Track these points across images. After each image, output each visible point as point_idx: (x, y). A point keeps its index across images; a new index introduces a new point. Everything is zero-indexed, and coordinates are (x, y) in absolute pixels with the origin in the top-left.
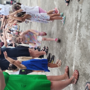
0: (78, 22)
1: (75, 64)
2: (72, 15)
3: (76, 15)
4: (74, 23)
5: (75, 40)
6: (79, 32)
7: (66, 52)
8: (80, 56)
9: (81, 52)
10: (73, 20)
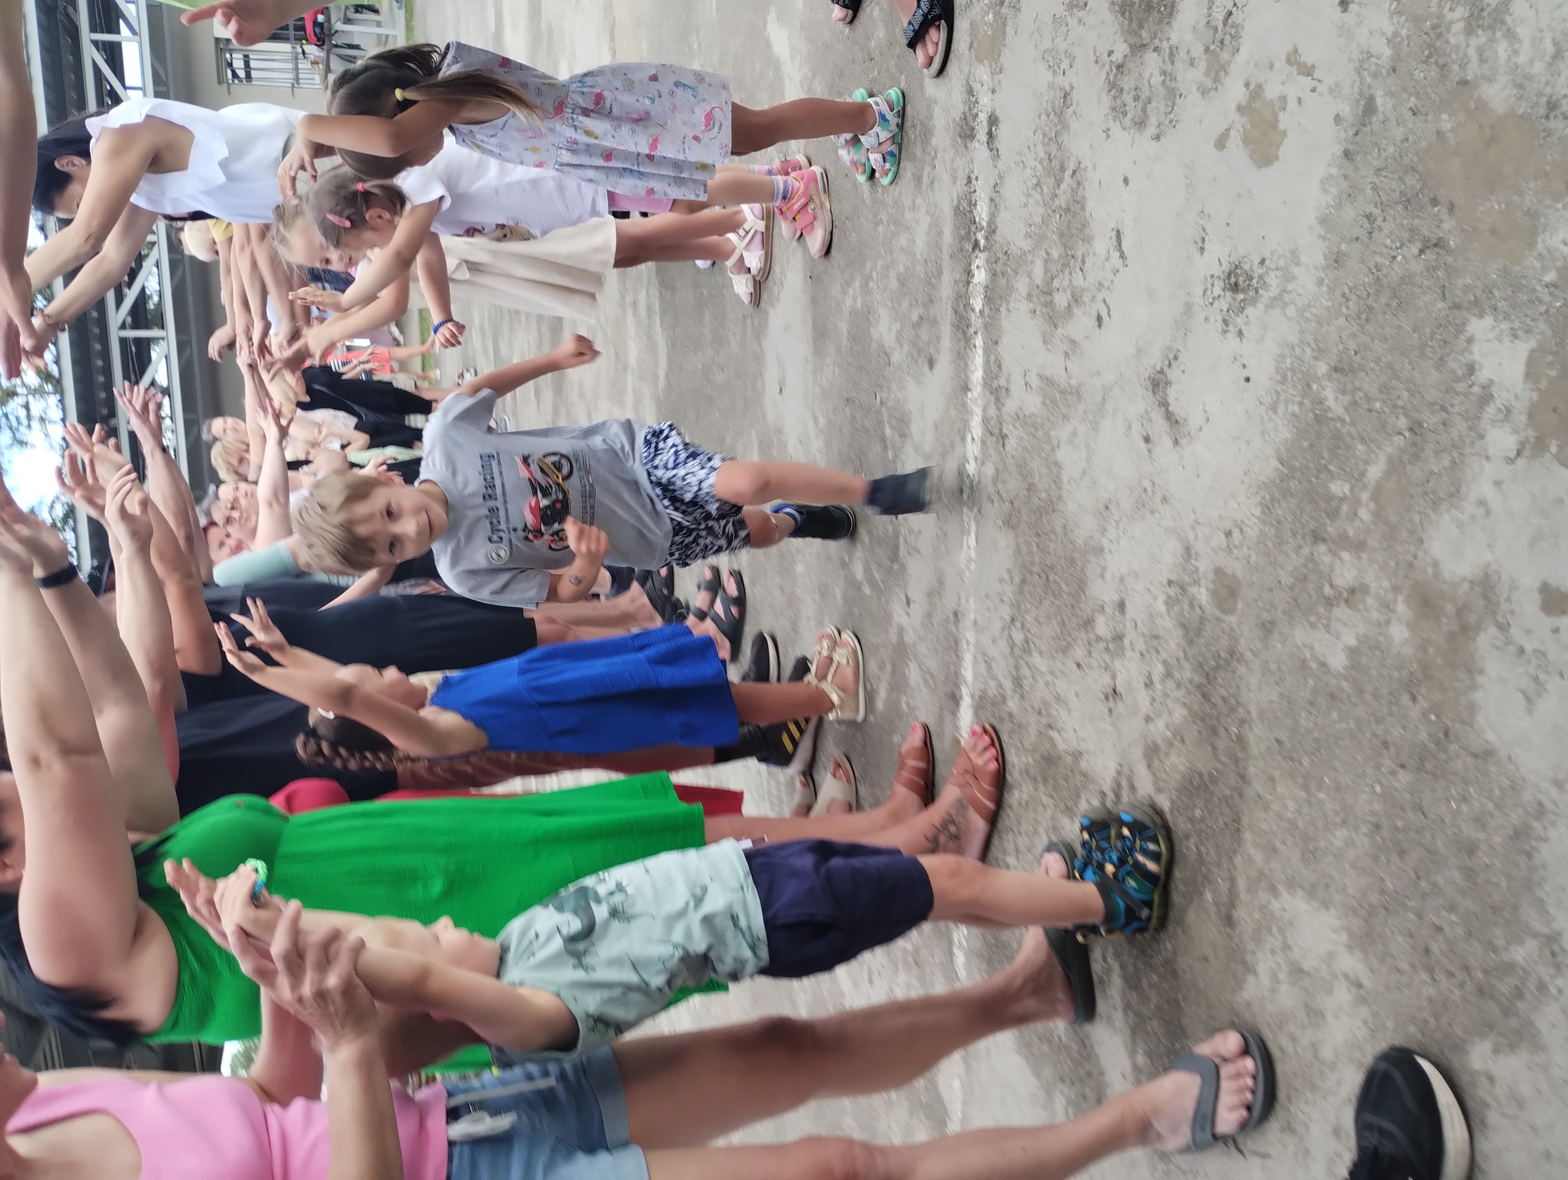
0: (976, 245)
1: (975, 676)
2: (925, 180)
3: (954, 180)
4: (946, 256)
5: (963, 439)
6: (987, 351)
7: (903, 568)
8: (1009, 591)
9: (1018, 551)
10: (940, 234)
